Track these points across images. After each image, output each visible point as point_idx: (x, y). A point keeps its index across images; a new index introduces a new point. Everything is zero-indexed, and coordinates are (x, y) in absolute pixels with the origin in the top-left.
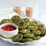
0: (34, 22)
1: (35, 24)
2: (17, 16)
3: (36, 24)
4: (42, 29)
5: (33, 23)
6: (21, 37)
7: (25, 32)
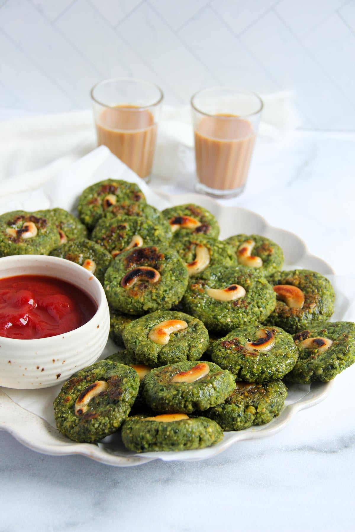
0: (250, 247)
1: (258, 262)
2: (122, 183)
3: (266, 262)
4: (306, 319)
5: (241, 252)
6: (116, 402)
7: (166, 339)
